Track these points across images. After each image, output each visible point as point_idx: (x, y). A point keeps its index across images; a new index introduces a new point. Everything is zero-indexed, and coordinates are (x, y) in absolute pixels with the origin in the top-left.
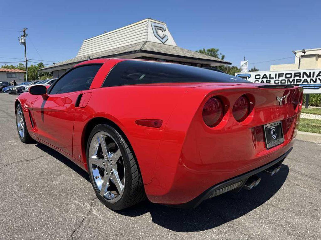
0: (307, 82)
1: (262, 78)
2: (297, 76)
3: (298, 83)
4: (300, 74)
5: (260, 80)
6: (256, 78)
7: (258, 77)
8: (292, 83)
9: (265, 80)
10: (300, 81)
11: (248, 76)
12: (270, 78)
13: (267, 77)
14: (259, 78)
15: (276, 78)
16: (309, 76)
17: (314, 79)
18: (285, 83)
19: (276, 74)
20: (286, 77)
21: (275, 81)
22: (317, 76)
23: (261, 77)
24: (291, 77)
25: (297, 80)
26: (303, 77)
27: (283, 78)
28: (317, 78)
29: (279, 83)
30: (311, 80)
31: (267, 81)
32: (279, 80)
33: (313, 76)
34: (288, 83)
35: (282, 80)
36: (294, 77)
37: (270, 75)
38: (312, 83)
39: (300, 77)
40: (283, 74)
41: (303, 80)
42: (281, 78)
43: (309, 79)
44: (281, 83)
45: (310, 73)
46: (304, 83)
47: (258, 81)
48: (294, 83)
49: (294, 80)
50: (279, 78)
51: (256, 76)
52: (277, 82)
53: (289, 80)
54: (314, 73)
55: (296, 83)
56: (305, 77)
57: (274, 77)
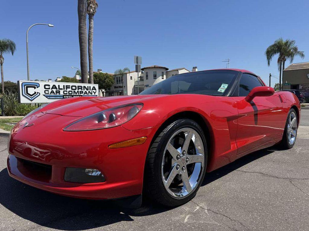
0: (87, 93)
1: (52, 89)
2: (80, 88)
3: (81, 94)
4: (81, 87)
5: (50, 90)
6: (45, 88)
7: (47, 87)
8: (77, 94)
9: (54, 90)
10: (83, 93)
11: (37, 86)
12: (59, 89)
13: (56, 88)
14: (49, 88)
15: (64, 89)
16: (87, 89)
17: (91, 91)
18: (72, 93)
19: (64, 86)
20: (72, 89)
21: (64, 91)
22: (92, 90)
23: (51, 87)
24: (76, 89)
25: (80, 91)
26: (84, 90)
27: (70, 89)
28: (92, 91)
29: (67, 93)
30: (89, 92)
31: (56, 91)
32: (67, 91)
33: (90, 90)
34: (74, 94)
35: (69, 91)
36: (78, 89)
37: (59, 86)
38: (90, 94)
39: (82, 89)
40: (70, 86)
41: (84, 92)
42: (68, 90)
43: (87, 92)
44: (69, 93)
45: (88, 87)
46: (85, 95)
47: (48, 91)
48: (78, 94)
49: (78, 92)
50: (66, 89)
51: (45, 86)
52: (65, 92)
53: (74, 92)
54: (90, 87)
55: (80, 94)
56: (85, 90)
57: (63, 88)
